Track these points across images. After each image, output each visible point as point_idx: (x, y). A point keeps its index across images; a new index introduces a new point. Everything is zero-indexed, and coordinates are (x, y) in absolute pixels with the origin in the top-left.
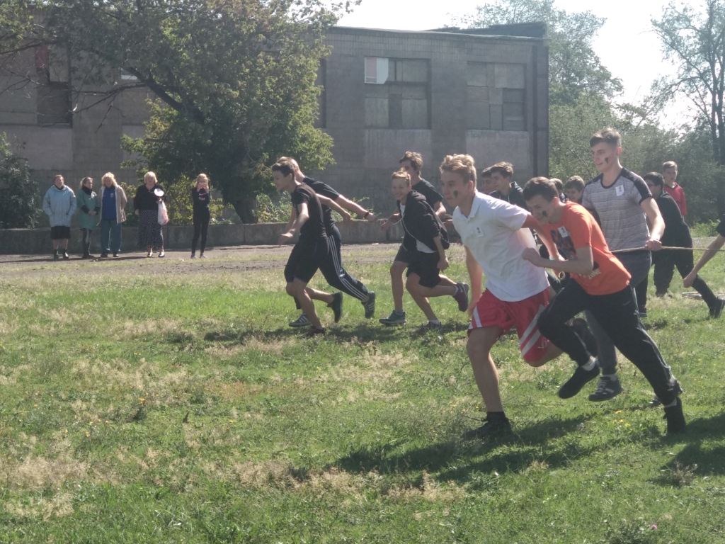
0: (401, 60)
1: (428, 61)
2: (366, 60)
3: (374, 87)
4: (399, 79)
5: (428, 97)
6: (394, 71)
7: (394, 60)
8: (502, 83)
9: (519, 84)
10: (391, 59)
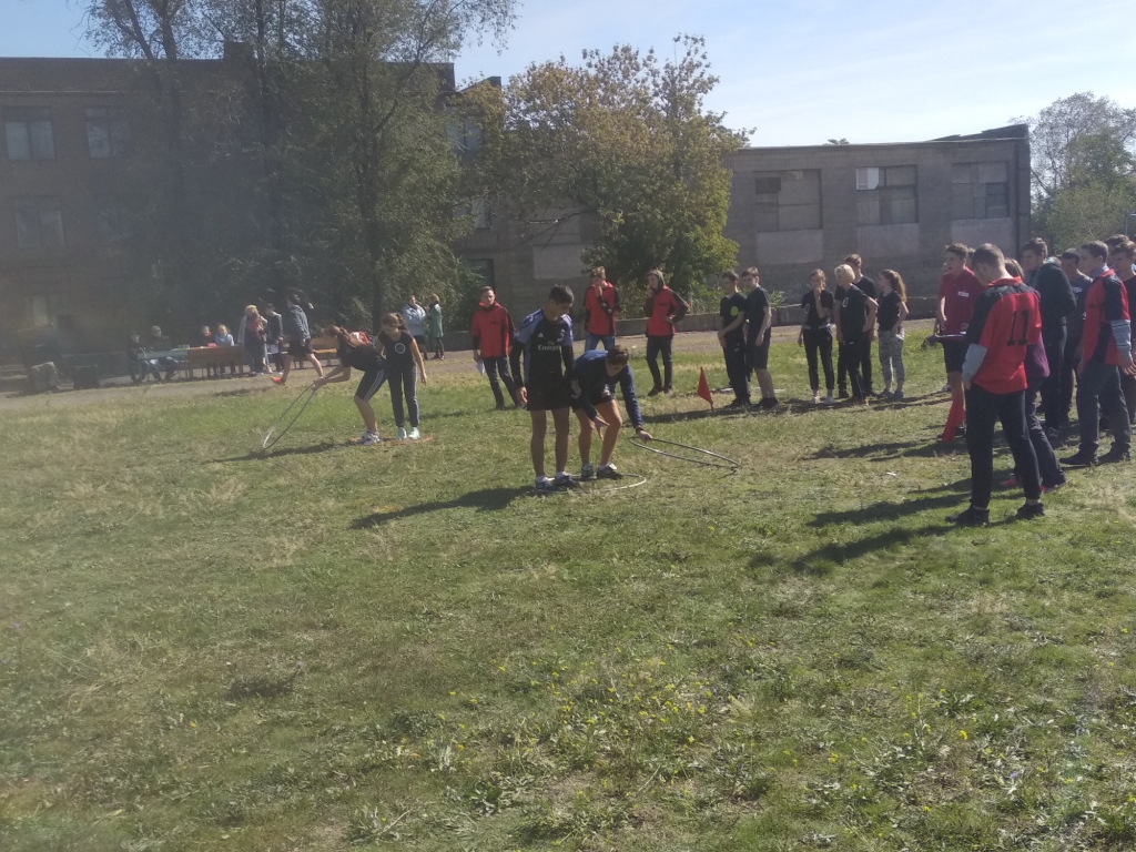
0: (890, 167)
1: (915, 166)
2: (857, 172)
3: (866, 192)
4: (889, 183)
5: (916, 195)
6: (884, 177)
7: (883, 169)
8: (985, 179)
9: (1002, 178)
10: (880, 168)
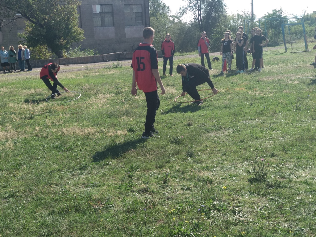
0: (104, 5)
1: (112, 5)
2: (93, 6)
3: (96, 14)
4: (103, 11)
5: (113, 16)
6: (102, 8)
7: (101, 5)
8: (135, 11)
9: (140, 11)
